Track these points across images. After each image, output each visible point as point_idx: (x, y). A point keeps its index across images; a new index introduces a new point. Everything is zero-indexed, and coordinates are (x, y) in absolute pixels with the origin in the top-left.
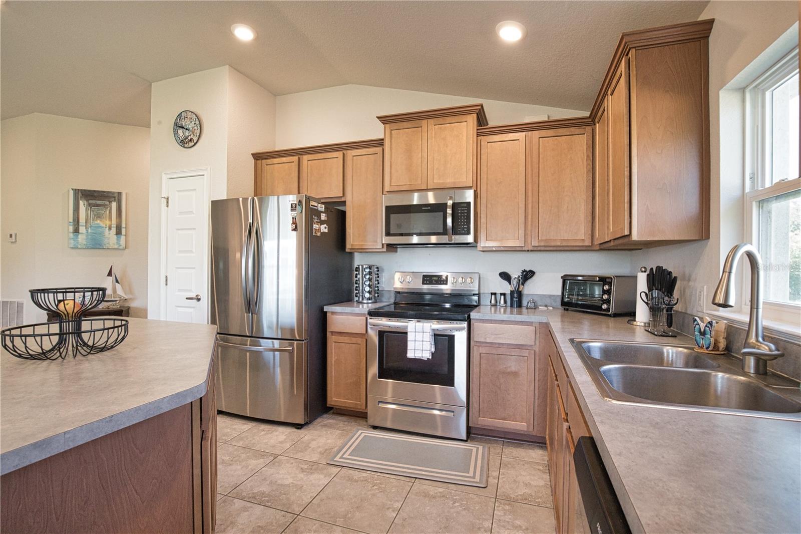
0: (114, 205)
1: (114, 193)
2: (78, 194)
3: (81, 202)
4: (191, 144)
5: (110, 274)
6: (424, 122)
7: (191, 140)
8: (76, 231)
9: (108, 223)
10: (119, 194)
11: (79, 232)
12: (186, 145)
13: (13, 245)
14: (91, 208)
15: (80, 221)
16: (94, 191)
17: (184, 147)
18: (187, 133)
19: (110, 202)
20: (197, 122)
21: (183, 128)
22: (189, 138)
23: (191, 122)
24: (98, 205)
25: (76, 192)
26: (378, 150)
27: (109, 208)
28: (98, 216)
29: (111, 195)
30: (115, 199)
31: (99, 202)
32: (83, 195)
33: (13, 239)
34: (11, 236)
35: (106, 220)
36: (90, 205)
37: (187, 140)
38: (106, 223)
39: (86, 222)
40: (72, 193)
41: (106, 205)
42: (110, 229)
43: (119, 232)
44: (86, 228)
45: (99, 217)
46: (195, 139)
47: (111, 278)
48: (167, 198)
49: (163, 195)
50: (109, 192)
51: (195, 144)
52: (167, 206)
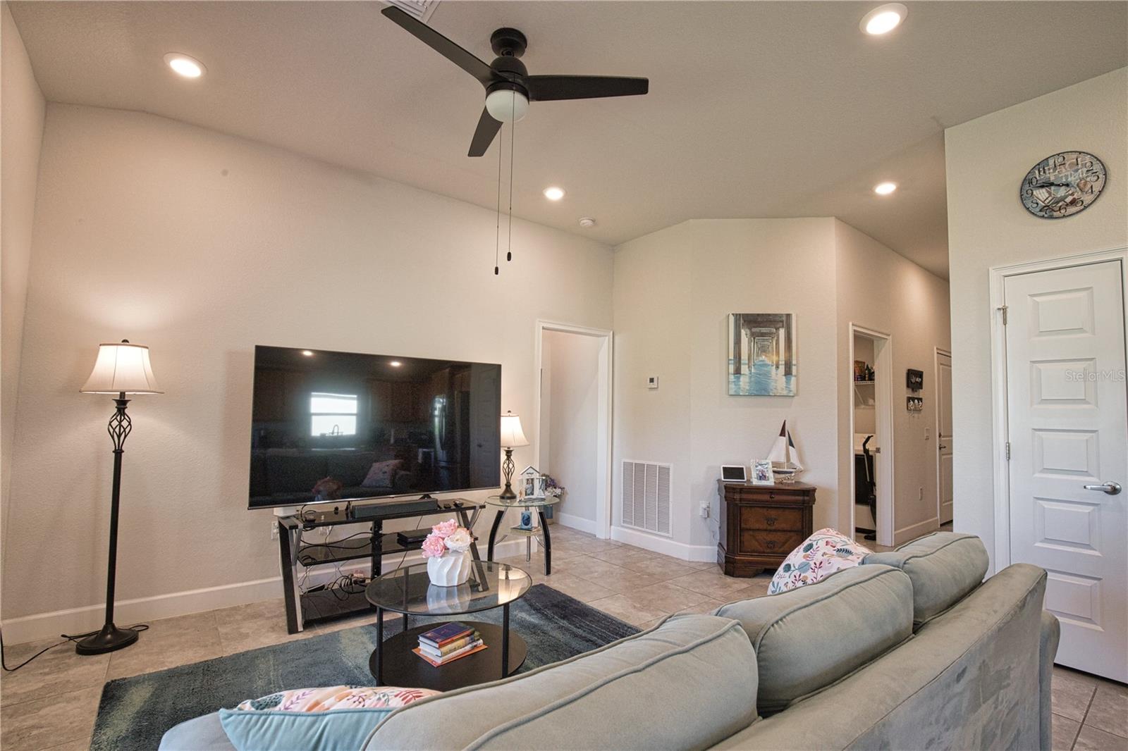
0: (782, 332)
1: (781, 315)
2: (740, 320)
3: (742, 331)
4: (1073, 209)
5: (783, 433)
7: (1073, 202)
8: (738, 372)
9: (775, 358)
10: (788, 316)
11: (740, 374)
12: (1055, 214)
13: (653, 392)
14: (754, 338)
15: (742, 358)
16: (758, 315)
17: (1051, 217)
18: (1062, 192)
19: (777, 329)
20: (1097, 167)
22: (1069, 199)
24: (763, 335)
25: (737, 316)
27: (775, 338)
28: (763, 350)
29: (778, 319)
30: (783, 325)
31: (764, 330)
32: (745, 321)
33: (654, 385)
34: (652, 380)
35: (773, 355)
36: (753, 335)
37: (1061, 204)
38: (773, 359)
39: (749, 359)
40: (732, 319)
41: (772, 333)
42: (777, 367)
43: (788, 372)
44: (749, 367)
45: (764, 351)
46: (1088, 198)
47: (784, 440)
48: (1004, 310)
49: (996, 304)
50: (776, 315)
51: (1085, 208)
52: (1005, 323)
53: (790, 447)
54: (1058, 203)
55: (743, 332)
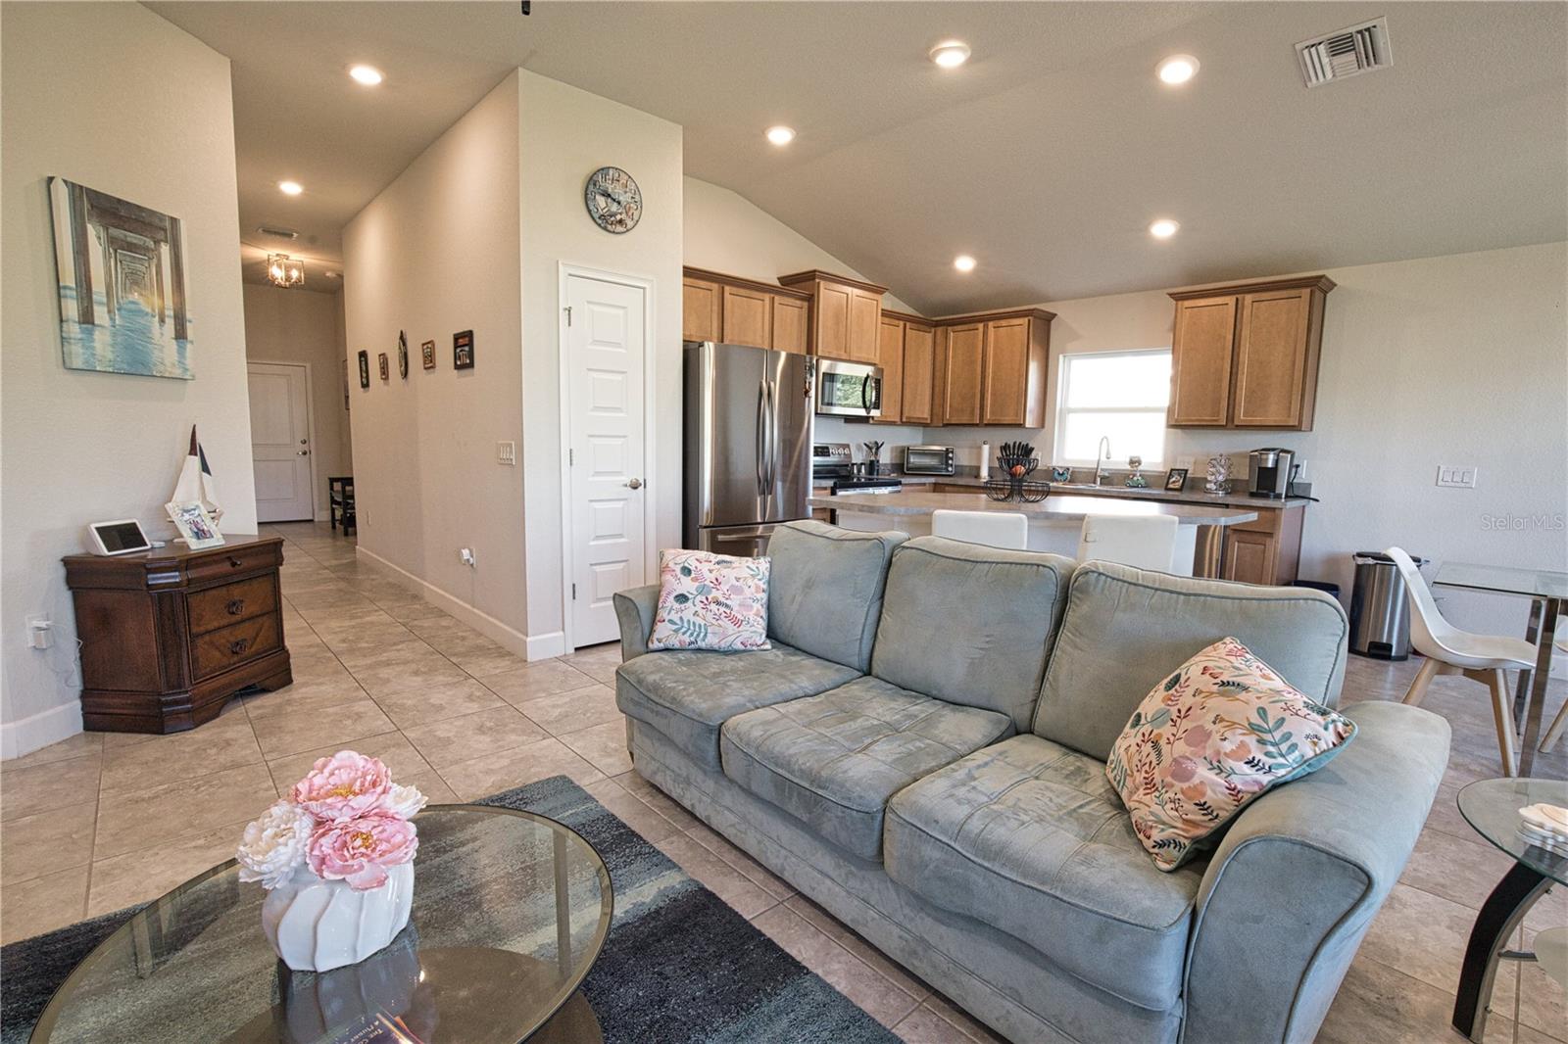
0: (165, 250)
1: (160, 216)
2: (81, 196)
3: (89, 227)
4: (619, 228)
5: (193, 450)
7: (621, 222)
8: (87, 318)
9: (155, 301)
10: (174, 221)
11: (93, 323)
12: (609, 227)
14: (116, 251)
15: (94, 289)
16: (119, 201)
17: (605, 229)
18: (614, 208)
19: (157, 242)
20: (637, 197)
21: (609, 196)
22: (618, 217)
23: (626, 192)
24: (131, 247)
25: (76, 193)
27: (155, 260)
28: (134, 280)
29: (156, 221)
30: (166, 237)
31: (133, 238)
32: (92, 206)
35: (152, 294)
36: (112, 241)
37: (613, 219)
38: (152, 302)
39: (108, 294)
40: (65, 193)
41: (147, 249)
42: (162, 321)
43: (180, 334)
44: (109, 312)
45: (135, 283)
46: (630, 223)
47: (196, 459)
48: (569, 311)
49: (562, 304)
50: (153, 213)
51: (628, 231)
52: (569, 325)
53: (204, 474)
54: (611, 216)
55: (92, 231)
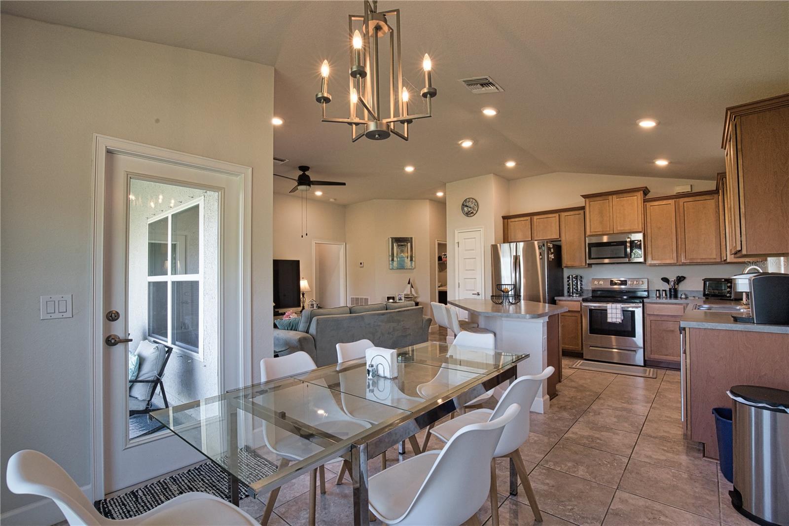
0: (409, 244)
1: (409, 238)
2: (393, 240)
4: (472, 215)
5: (409, 283)
6: (610, 197)
7: (472, 213)
8: (393, 260)
9: (406, 254)
10: (411, 238)
13: (362, 268)
15: (394, 254)
16: (400, 238)
17: (468, 216)
18: (470, 209)
19: (407, 243)
20: (476, 204)
21: (467, 206)
23: (472, 204)
24: (402, 245)
25: (392, 238)
26: (582, 212)
27: (407, 247)
28: (402, 251)
30: (409, 241)
31: (402, 244)
32: (395, 240)
33: (362, 266)
34: (361, 264)
36: (399, 246)
39: (397, 255)
40: (390, 239)
41: (405, 245)
42: (407, 258)
43: (411, 260)
44: (397, 258)
46: (475, 212)
47: (409, 285)
48: (458, 243)
49: (456, 241)
50: (407, 238)
51: (474, 215)
52: (458, 246)
53: (412, 288)
54: (469, 212)
55: (395, 245)
